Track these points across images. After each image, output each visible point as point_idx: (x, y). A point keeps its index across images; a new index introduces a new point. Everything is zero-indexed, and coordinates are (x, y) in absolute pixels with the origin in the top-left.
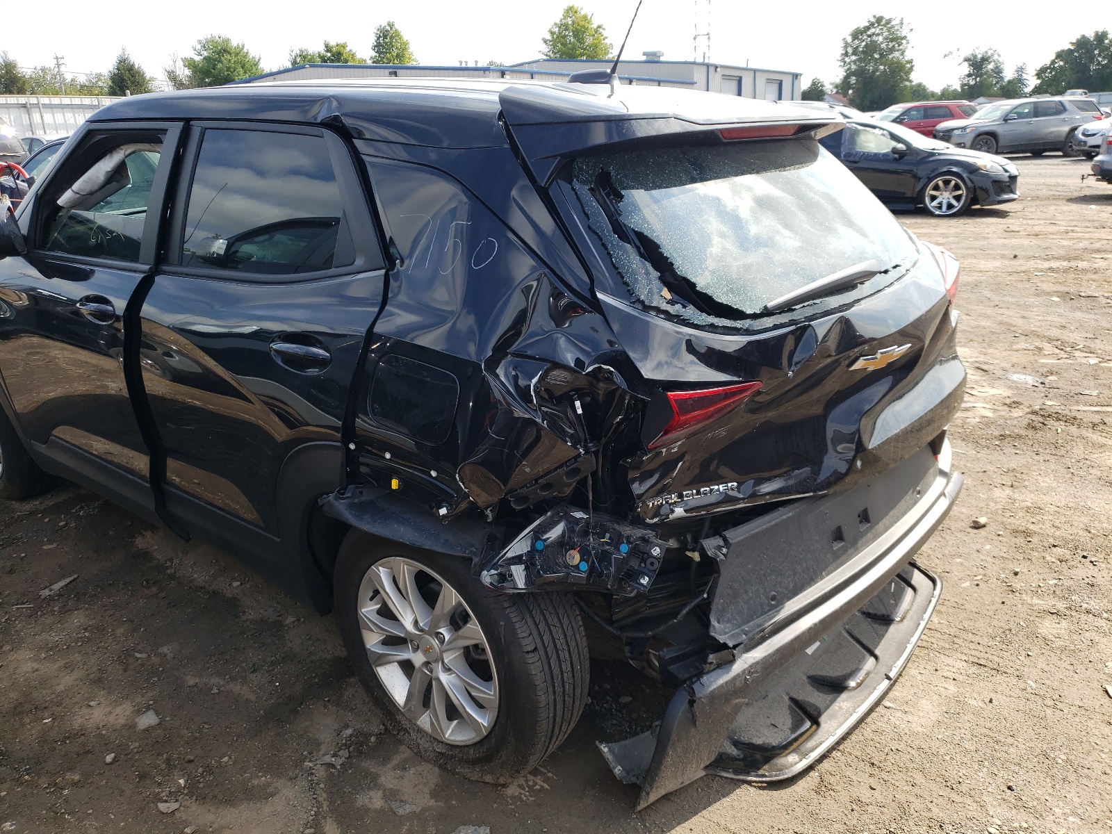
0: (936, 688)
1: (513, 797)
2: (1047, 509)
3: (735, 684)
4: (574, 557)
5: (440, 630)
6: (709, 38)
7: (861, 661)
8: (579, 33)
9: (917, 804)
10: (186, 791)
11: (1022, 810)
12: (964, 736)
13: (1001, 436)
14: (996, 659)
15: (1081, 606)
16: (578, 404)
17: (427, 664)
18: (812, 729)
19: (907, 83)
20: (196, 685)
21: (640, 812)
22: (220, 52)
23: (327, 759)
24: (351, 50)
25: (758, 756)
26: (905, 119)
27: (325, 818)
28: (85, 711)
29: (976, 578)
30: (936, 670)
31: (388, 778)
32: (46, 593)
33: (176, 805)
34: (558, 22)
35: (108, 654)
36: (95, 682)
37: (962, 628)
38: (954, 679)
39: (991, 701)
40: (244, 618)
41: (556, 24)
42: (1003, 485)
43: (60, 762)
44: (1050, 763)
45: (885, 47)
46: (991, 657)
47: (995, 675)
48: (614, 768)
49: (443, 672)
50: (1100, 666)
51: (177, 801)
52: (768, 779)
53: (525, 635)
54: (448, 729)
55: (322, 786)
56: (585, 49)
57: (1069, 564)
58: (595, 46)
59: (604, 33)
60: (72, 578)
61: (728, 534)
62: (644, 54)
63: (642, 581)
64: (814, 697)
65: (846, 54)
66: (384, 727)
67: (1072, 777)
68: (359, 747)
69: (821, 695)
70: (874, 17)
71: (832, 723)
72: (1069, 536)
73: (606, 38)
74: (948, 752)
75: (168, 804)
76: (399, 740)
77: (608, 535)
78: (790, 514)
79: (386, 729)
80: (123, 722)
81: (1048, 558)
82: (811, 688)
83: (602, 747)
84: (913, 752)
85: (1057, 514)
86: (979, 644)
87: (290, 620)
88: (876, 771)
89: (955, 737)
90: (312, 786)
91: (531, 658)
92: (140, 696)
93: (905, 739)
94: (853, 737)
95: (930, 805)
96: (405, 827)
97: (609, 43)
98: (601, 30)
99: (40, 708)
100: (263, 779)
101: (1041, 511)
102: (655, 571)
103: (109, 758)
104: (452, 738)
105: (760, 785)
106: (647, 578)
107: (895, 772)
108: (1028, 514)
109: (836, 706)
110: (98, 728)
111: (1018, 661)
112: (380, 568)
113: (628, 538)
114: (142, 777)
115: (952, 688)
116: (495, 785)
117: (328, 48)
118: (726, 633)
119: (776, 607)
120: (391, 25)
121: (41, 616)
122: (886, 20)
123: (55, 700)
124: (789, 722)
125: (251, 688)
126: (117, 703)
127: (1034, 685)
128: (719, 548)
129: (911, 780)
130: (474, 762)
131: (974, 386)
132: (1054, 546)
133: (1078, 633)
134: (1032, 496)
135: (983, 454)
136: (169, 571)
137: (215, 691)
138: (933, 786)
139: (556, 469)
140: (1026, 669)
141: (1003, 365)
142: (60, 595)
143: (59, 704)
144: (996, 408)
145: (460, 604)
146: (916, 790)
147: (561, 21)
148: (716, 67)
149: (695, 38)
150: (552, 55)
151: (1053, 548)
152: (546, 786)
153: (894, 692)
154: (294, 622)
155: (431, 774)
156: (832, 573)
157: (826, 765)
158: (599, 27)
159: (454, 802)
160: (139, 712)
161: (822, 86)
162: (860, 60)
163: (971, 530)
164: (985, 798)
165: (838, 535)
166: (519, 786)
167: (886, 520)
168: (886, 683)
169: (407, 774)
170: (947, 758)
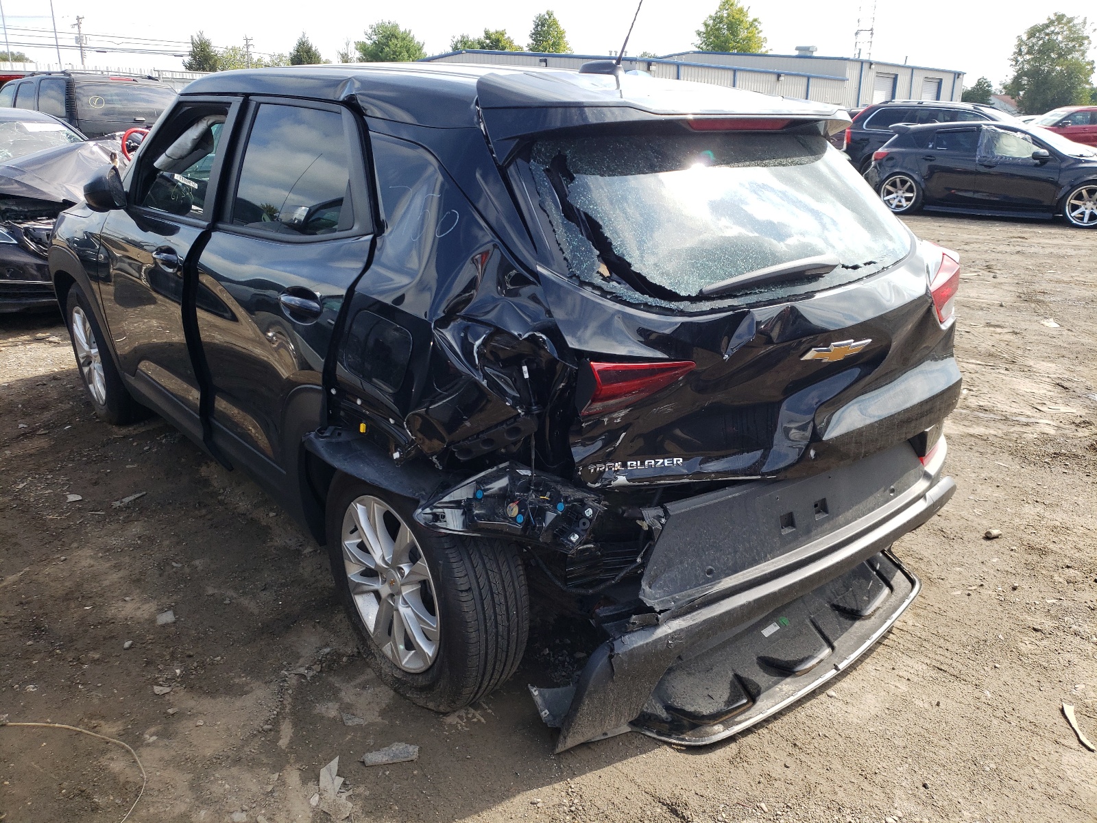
0: (887, 685)
1: (450, 725)
2: (1075, 530)
3: (656, 647)
4: (513, 510)
5: (401, 566)
6: (872, 34)
7: (818, 649)
8: (733, 26)
9: (825, 787)
10: (179, 680)
11: (929, 807)
12: (897, 732)
13: (1055, 453)
14: (960, 667)
15: (1070, 628)
16: (525, 368)
17: (392, 596)
18: (748, 706)
19: (1087, 86)
20: (213, 595)
21: (559, 754)
22: (389, 37)
23: (302, 670)
24: (509, 38)
25: (685, 722)
26: (1069, 123)
27: (284, 718)
28: (121, 604)
29: (970, 588)
30: (893, 669)
31: (348, 694)
32: (117, 504)
33: (168, 690)
34: (713, 14)
35: (151, 560)
36: (134, 581)
37: (936, 633)
38: (908, 679)
39: (938, 704)
40: (269, 544)
41: (711, 17)
42: (1037, 502)
43: (89, 642)
44: (976, 769)
45: (1064, 46)
46: (954, 664)
47: (952, 681)
48: (542, 711)
49: (403, 604)
50: (1069, 687)
51: (170, 686)
52: (687, 743)
53: (462, 574)
54: (405, 657)
55: (290, 692)
56: (738, 42)
57: (1076, 586)
58: (749, 39)
59: (760, 28)
60: (141, 494)
61: (669, 506)
62: (797, 49)
63: (572, 538)
64: (759, 677)
65: (1020, 53)
66: (357, 650)
67: (995, 785)
68: (331, 665)
69: (766, 675)
70: (1055, 14)
71: (768, 703)
72: (1088, 559)
73: (761, 31)
74: (875, 745)
75: (162, 688)
76: (367, 663)
77: (548, 493)
78: (737, 495)
79: (359, 653)
80: (147, 617)
81: (1056, 578)
82: (758, 668)
83: (533, 690)
84: (840, 740)
85: (1085, 537)
86: (947, 650)
87: (308, 550)
88: (796, 751)
89: (887, 732)
90: (282, 691)
91: (465, 597)
92: (165, 597)
93: (836, 726)
94: (785, 719)
95: (837, 789)
96: (350, 737)
97: (763, 37)
98: (756, 24)
99: (87, 598)
100: (244, 679)
101: (1068, 531)
102: (586, 530)
103: (127, 644)
104: (407, 666)
105: (679, 747)
106: (577, 536)
107: (814, 755)
108: (1052, 533)
109: (777, 688)
110: (126, 619)
111: (983, 672)
112: (358, 505)
113: (566, 498)
114: (148, 663)
115: (903, 687)
116: (438, 713)
117: (488, 36)
118: (657, 599)
119: (712, 582)
120: (550, 14)
121: (108, 522)
122: (1068, 18)
123: (99, 593)
124: (726, 696)
125: (258, 603)
126: (145, 601)
127: (989, 696)
128: (659, 518)
129: (828, 764)
130: (421, 689)
131: (1045, 402)
132: (1068, 567)
133: (1057, 653)
134: (1064, 516)
135: (1027, 470)
136: (220, 498)
137: (227, 602)
138: (847, 772)
139: (496, 426)
140: (987, 680)
141: (1088, 383)
142: (127, 507)
143: (102, 596)
144: (1061, 425)
145: (412, 542)
146: (830, 774)
147: (716, 13)
148: (871, 64)
149: (857, 34)
150: (704, 47)
151: (1067, 570)
152: (483, 720)
153: (842, 683)
154: (310, 552)
155: (385, 695)
156: (777, 557)
157: (750, 739)
158: (755, 20)
159: (398, 722)
160: (161, 610)
161: (989, 86)
162: (1034, 59)
163: (983, 542)
164: (895, 791)
165: (789, 521)
166: (459, 717)
167: (849, 514)
168: (833, 672)
169: (365, 693)
170: (872, 750)
